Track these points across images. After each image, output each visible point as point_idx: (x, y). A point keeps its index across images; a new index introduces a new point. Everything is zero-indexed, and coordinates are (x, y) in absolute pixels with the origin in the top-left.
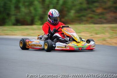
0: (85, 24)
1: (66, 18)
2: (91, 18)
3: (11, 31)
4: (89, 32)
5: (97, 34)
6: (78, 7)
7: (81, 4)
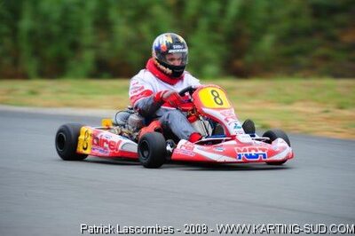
0: (305, 77)
1: (249, 58)
2: (326, 58)
3: (82, 94)
4: (316, 101)
5: (341, 108)
6: (286, 25)
7: (294, 15)
